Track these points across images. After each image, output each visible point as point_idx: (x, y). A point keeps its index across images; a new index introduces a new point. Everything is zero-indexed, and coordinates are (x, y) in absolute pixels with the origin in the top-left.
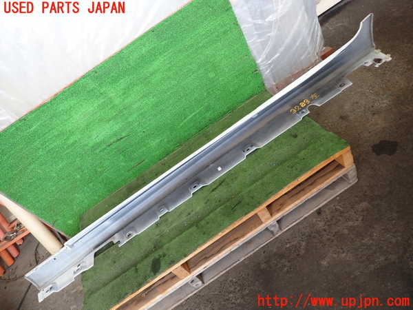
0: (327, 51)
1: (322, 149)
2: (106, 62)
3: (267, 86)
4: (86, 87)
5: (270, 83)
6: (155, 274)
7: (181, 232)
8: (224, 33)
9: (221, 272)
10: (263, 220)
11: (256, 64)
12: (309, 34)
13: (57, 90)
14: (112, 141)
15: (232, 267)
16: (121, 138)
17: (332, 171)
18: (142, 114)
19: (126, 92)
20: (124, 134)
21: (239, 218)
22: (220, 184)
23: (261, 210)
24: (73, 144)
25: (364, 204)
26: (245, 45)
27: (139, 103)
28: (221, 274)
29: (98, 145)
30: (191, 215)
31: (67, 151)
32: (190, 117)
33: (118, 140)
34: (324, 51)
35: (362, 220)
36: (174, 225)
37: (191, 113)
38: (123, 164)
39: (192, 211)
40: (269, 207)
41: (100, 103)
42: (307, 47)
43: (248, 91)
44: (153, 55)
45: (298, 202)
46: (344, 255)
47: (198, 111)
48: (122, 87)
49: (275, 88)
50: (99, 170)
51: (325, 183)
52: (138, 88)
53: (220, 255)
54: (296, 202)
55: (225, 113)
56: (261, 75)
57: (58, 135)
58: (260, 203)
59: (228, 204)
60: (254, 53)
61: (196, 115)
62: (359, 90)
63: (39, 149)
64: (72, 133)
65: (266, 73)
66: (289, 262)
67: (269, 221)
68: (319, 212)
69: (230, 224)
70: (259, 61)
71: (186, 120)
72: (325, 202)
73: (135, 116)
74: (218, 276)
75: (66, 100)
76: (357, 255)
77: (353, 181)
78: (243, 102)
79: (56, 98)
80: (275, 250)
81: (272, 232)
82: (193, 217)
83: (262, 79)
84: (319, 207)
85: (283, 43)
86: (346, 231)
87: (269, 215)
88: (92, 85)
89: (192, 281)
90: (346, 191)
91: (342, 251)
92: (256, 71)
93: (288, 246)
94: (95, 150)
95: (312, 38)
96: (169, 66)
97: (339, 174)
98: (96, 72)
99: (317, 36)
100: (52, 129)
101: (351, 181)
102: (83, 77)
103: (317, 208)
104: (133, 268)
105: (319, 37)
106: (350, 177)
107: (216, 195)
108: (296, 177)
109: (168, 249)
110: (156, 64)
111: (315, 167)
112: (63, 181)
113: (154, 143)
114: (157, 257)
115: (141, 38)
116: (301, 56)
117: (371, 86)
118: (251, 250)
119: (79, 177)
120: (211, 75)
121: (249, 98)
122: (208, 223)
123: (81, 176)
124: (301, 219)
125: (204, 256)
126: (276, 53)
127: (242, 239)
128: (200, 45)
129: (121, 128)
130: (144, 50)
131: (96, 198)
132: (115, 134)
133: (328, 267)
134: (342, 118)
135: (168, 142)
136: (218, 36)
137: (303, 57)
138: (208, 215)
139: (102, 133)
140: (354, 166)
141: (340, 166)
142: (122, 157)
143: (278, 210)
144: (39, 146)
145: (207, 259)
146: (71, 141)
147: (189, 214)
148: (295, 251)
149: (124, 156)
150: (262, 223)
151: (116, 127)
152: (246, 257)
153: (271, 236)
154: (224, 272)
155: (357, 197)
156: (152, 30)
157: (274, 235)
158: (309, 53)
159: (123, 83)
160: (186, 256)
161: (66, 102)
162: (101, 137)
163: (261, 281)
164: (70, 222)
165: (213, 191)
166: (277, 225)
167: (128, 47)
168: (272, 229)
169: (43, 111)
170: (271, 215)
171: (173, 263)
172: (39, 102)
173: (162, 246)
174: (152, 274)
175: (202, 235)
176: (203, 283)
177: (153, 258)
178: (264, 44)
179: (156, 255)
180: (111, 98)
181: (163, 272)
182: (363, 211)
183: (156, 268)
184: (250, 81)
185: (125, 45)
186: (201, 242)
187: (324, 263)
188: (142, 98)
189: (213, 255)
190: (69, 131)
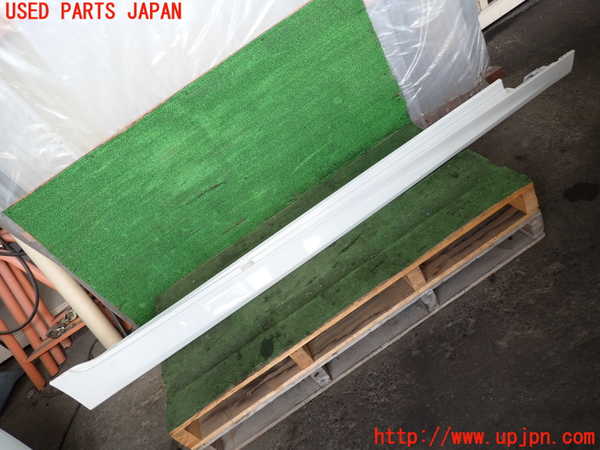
0: (494, 71)
1: (493, 189)
2: (201, 79)
3: (413, 118)
4: (172, 114)
5: (417, 115)
6: (266, 359)
7: (301, 305)
8: (356, 43)
9: (357, 363)
10: (415, 286)
11: (398, 87)
12: (468, 47)
13: (135, 117)
14: (203, 189)
15: (371, 356)
16: (216, 186)
17: (509, 220)
18: (244, 152)
19: (225, 121)
20: (219, 181)
21: (381, 281)
22: (353, 243)
23: (412, 271)
24: (152, 192)
25: (555, 266)
26: (382, 60)
27: (240, 138)
28: (357, 366)
29: (186, 194)
30: (314, 283)
31: (145, 202)
32: (309, 158)
33: (212, 188)
34: (490, 71)
35: (555, 285)
36: (291, 296)
37: (309, 154)
38: (216, 223)
39: (315, 278)
40: (423, 267)
41: (189, 135)
42: (467, 65)
43: (386, 124)
44: (262, 70)
45: (462, 263)
46: (530, 332)
47: (318, 151)
48: (219, 115)
49: (423, 120)
50: (185, 230)
51: (500, 236)
52: (239, 117)
53: (355, 336)
54: (461, 262)
55: (355, 155)
56: (405, 102)
57: (134, 179)
58: (409, 262)
59: (365, 265)
60: (395, 71)
61: (315, 156)
62: (541, 122)
63: (108, 198)
64: (152, 176)
65: (412, 100)
66: (452, 345)
67: (423, 289)
68: (492, 278)
69: (370, 290)
70: (401, 83)
71: (302, 164)
72: (501, 266)
73: (235, 154)
74: (352, 369)
75: (146, 131)
76: (550, 330)
77: (539, 236)
78: (379, 140)
79: (134, 127)
80: (431, 332)
81: (427, 307)
82: (316, 285)
83: (406, 107)
84: (491, 272)
85: (433, 57)
86: (531, 301)
87: (423, 280)
88: (181, 111)
89: (317, 374)
90: (529, 249)
91: (527, 327)
92: (397, 96)
93: (450, 325)
94: (180, 202)
95: (474, 51)
96: (281, 87)
97: (519, 224)
98: (187, 94)
99: (480, 50)
100: (126, 170)
101: (536, 236)
102: (171, 99)
103: (488, 274)
104: (236, 354)
105: (482, 53)
106: (534, 229)
107: (347, 256)
108: (459, 226)
109: (283, 327)
110: (265, 84)
111: (486, 212)
112: (136, 245)
113: (259, 194)
114: (268, 338)
115: (246, 49)
116: (459, 76)
117: (557, 116)
118: (397, 332)
119: (157, 239)
120: (337, 101)
121: (388, 134)
122: (338, 291)
123: (161, 239)
124: (467, 290)
125: (333, 338)
126: (424, 72)
127: (386, 314)
128: (324, 59)
129: (215, 172)
130: (250, 65)
131: (179, 271)
132: (208, 180)
133: (509, 348)
134: (519, 158)
135: (278, 194)
136: (347, 48)
137: (461, 79)
138: (338, 281)
139: (191, 177)
140: (540, 214)
141: (520, 214)
142: (215, 213)
143: (436, 274)
144: (108, 193)
145: (336, 342)
146: (150, 188)
147: (311, 282)
148: (459, 332)
149: (219, 212)
150: (413, 291)
151: (210, 171)
152: (391, 343)
153: (426, 313)
154: (360, 364)
155: (545, 256)
156: (262, 38)
157: (429, 313)
158: (469, 73)
159: (221, 109)
160: (308, 334)
161: (146, 134)
162: (189, 184)
163: (414, 372)
164: (142, 305)
165: (343, 251)
166: (434, 296)
167: (229, 59)
168: (427, 302)
169: (116, 145)
170: (426, 280)
171: (291, 343)
172: (112, 133)
173: (276, 323)
174: (262, 359)
175: (331, 306)
176: (331, 378)
177: (261, 340)
178: (408, 59)
179: (266, 335)
180: (204, 130)
181: (278, 355)
182: (554, 274)
183: (267, 352)
184: (390, 110)
185: (227, 56)
186: (328, 315)
187: (503, 344)
188: (244, 130)
189: (345, 336)
190: (149, 174)
